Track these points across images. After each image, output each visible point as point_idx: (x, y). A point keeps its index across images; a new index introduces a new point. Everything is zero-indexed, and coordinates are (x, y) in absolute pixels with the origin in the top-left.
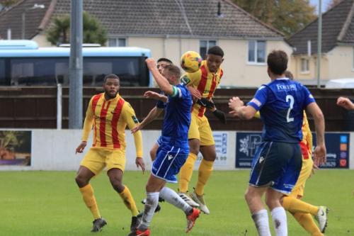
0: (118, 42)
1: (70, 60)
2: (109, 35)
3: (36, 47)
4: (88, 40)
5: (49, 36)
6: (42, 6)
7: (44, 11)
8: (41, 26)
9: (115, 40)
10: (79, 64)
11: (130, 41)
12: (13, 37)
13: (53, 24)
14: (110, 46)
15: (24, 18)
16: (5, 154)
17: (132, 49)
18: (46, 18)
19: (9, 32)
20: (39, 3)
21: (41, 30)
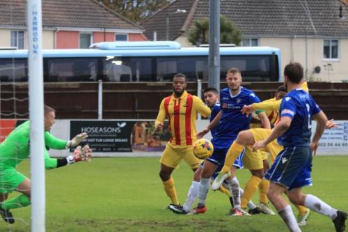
0: (251, 42)
1: (209, 58)
2: (243, 36)
3: (179, 47)
4: (224, 41)
5: (191, 38)
6: (184, 11)
7: (186, 15)
8: (183, 29)
9: (249, 40)
10: (217, 62)
11: (261, 41)
12: (159, 39)
13: (194, 27)
14: (244, 46)
15: (168, 22)
16: (152, 142)
17: (264, 48)
18: (187, 22)
19: (155, 34)
20: (181, 8)
21: (183, 32)
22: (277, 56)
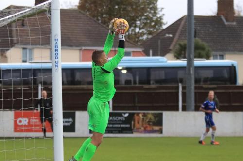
0: (218, 57)
1: (187, 69)
2: (213, 53)
3: (169, 61)
4: (200, 56)
5: (176, 54)
6: (171, 36)
7: (171, 39)
8: (171, 48)
9: (217, 55)
10: (192, 71)
11: (226, 56)
12: (153, 55)
13: (178, 47)
14: (214, 59)
15: (159, 43)
16: (147, 127)
17: (226, 62)
18: (174, 43)
19: (151, 52)
20: (169, 34)
21: (170, 50)
22: (235, 67)
